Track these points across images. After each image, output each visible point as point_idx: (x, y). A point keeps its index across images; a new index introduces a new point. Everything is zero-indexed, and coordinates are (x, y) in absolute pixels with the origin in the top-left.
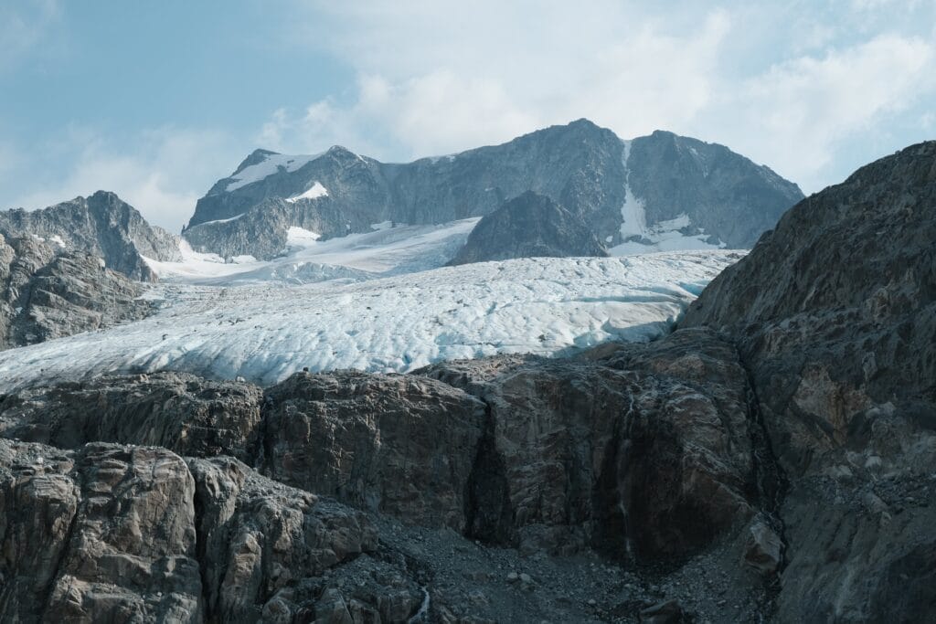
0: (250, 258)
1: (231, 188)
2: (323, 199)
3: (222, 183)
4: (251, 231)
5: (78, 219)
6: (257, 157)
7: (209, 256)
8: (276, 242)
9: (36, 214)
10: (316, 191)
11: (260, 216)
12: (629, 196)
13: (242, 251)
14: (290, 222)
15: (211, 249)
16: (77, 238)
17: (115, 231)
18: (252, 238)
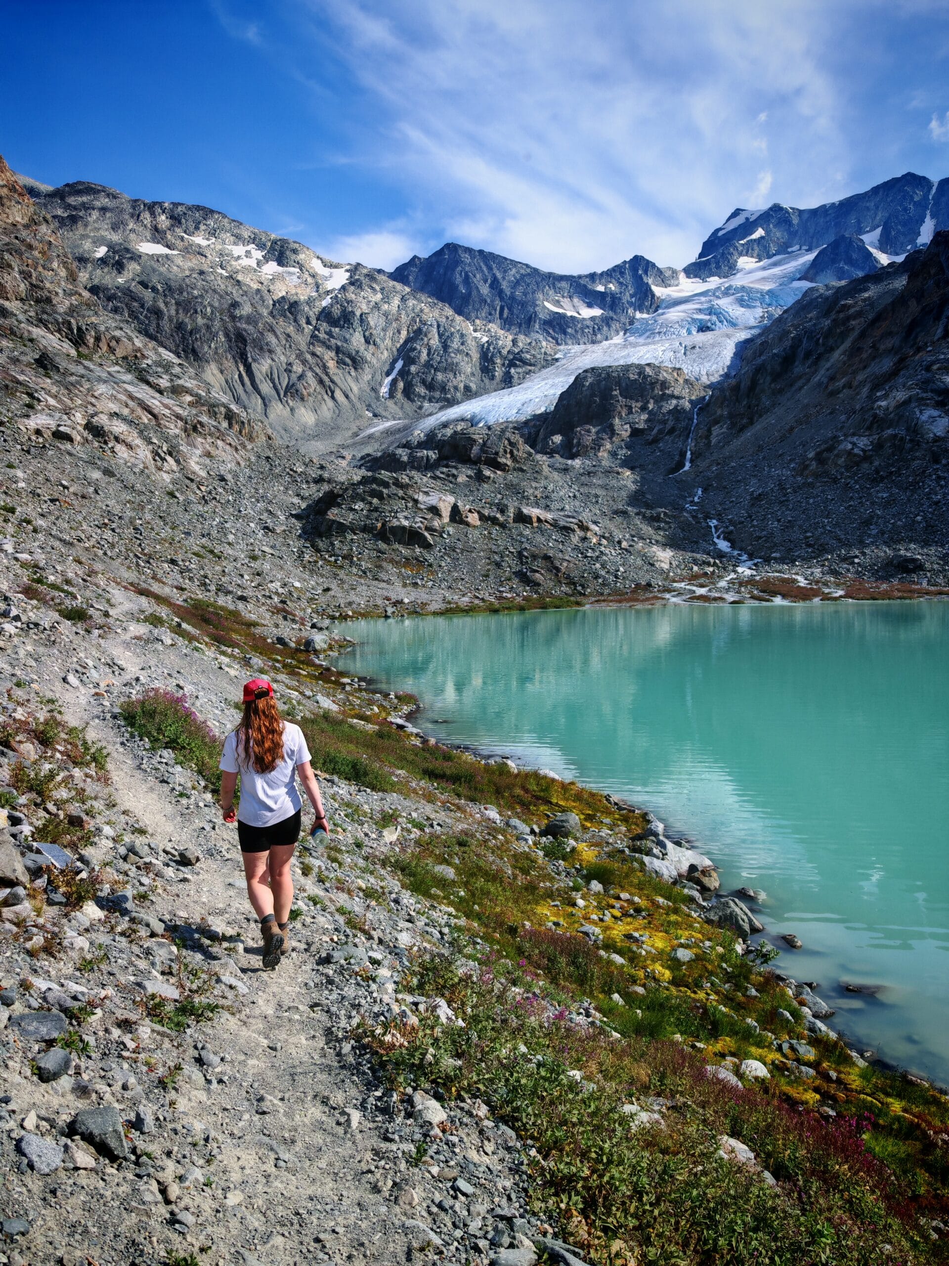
0: (716, 278)
1: (720, 233)
2: (762, 238)
3: (718, 230)
4: (717, 263)
5: (622, 274)
6: (736, 213)
7: (694, 280)
8: (730, 268)
9: (602, 274)
10: (760, 233)
11: (723, 254)
12: (928, 219)
13: (712, 275)
14: (741, 254)
15: (696, 276)
16: (621, 284)
17: (641, 278)
18: (718, 267)
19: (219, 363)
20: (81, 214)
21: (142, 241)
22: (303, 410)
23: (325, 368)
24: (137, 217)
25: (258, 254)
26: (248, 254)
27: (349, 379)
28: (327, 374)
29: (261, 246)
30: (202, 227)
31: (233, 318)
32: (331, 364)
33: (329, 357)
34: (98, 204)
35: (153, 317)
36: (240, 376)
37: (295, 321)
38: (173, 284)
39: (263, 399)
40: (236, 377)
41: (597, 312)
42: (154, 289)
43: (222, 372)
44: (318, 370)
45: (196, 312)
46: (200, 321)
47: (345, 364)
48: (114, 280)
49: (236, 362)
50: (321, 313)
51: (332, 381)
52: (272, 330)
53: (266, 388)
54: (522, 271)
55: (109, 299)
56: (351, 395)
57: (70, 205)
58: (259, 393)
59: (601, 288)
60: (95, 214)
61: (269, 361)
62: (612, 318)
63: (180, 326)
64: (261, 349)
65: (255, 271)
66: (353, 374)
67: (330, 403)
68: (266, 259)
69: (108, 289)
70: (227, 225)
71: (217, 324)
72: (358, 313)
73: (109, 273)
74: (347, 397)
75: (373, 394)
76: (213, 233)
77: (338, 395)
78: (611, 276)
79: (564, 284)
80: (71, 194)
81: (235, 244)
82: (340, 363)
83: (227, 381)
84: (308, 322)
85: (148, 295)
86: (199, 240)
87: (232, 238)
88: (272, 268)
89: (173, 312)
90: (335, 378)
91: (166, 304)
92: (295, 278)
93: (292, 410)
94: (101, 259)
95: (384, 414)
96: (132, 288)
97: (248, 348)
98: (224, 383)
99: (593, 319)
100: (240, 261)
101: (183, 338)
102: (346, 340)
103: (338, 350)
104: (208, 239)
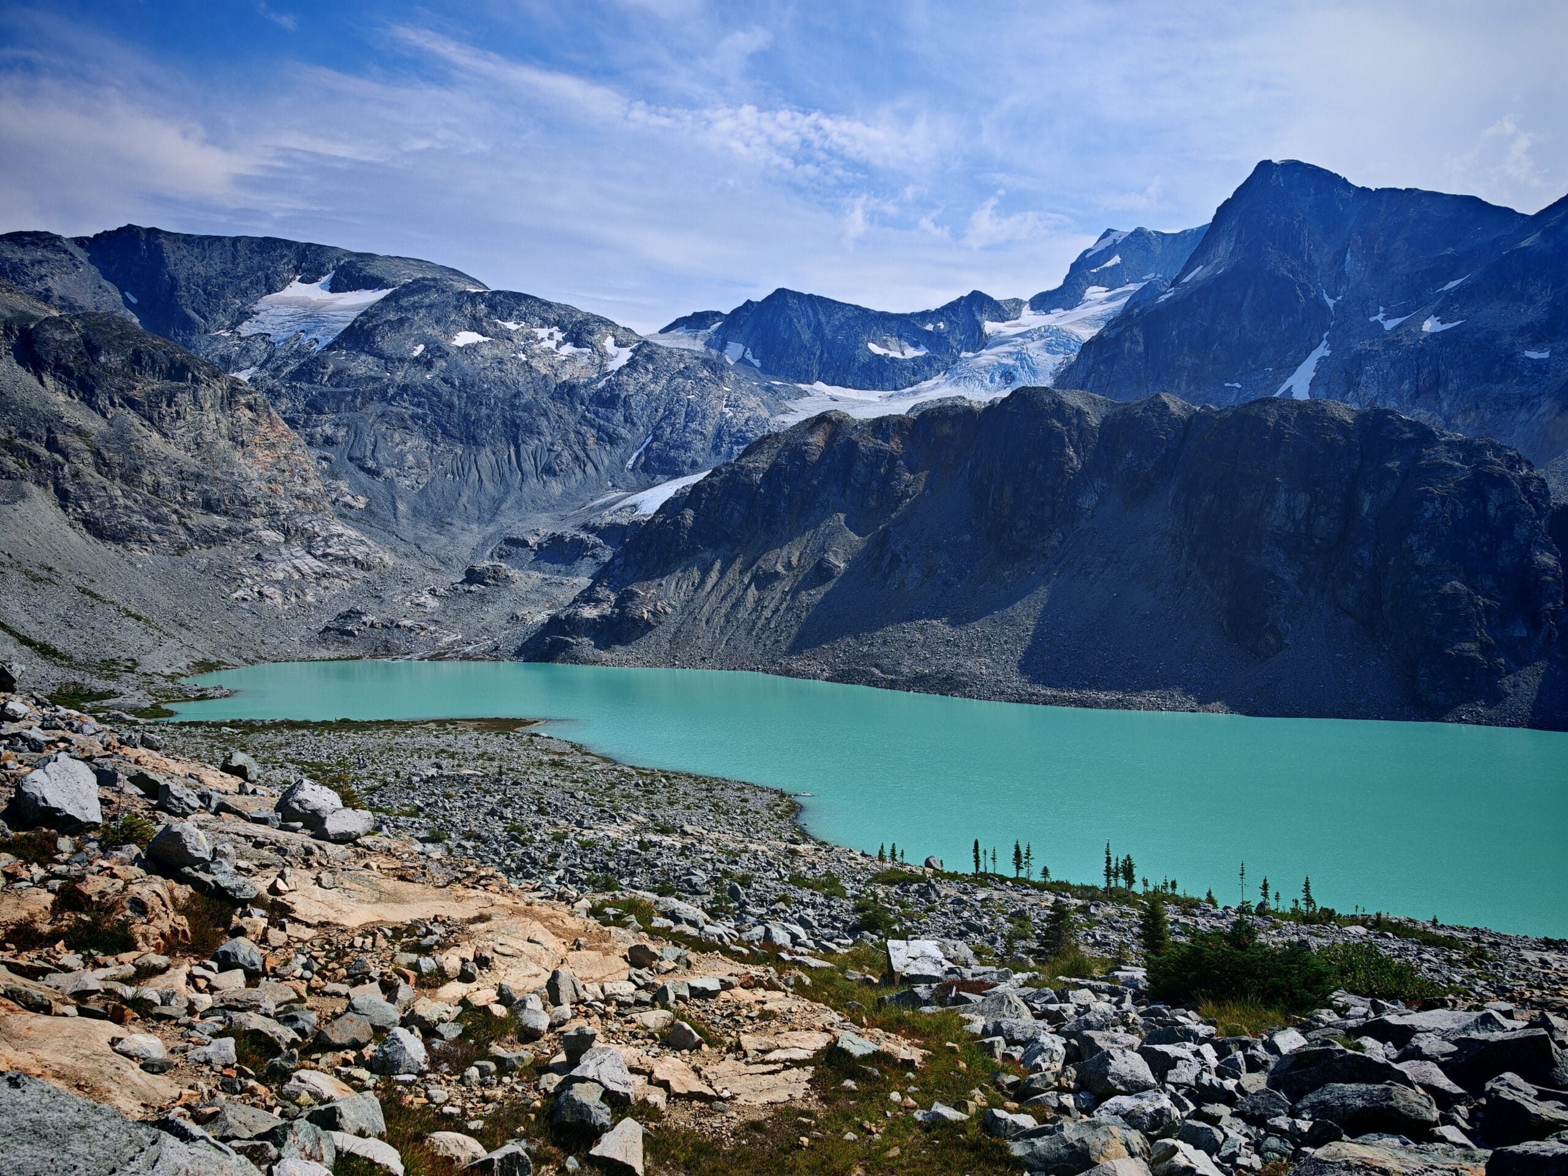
1: (1088, 255)
2: (1117, 265)
3: (1088, 250)
5: (955, 311)
6: (1108, 233)
9: (934, 312)
10: (1115, 260)
14: (1091, 284)
16: (951, 322)
17: (974, 315)
19: (493, 445)
20: (409, 315)
21: (460, 330)
22: (554, 483)
23: (584, 446)
24: (459, 308)
25: (559, 336)
26: (551, 335)
27: (603, 454)
28: (584, 450)
29: (562, 329)
30: (516, 313)
31: (513, 406)
32: (591, 441)
33: (590, 434)
34: (427, 301)
35: (447, 409)
36: (509, 456)
37: (571, 402)
38: (468, 379)
39: (523, 474)
40: (506, 457)
41: (921, 352)
42: (453, 385)
43: (494, 453)
44: (576, 448)
45: (481, 404)
46: (484, 411)
47: (604, 441)
48: (423, 376)
49: (509, 444)
50: (594, 394)
51: (588, 456)
52: (545, 414)
53: (528, 465)
54: (850, 314)
55: (414, 395)
56: (601, 468)
57: (402, 307)
58: (521, 470)
59: (930, 327)
60: (422, 312)
61: (537, 442)
62: (935, 358)
63: (466, 417)
64: (531, 432)
65: (553, 352)
66: (608, 448)
67: (579, 475)
68: (566, 340)
69: (416, 387)
70: (537, 308)
71: (498, 413)
72: (623, 396)
73: (421, 370)
74: (596, 469)
75: (620, 466)
76: (522, 318)
77: (590, 469)
78: (942, 315)
79: (894, 324)
80: (405, 295)
81: (542, 327)
82: (599, 439)
83: (497, 461)
84: (582, 403)
85: (445, 389)
86: (511, 325)
87: (539, 322)
88: (568, 349)
89: (463, 404)
90: (592, 454)
91: (459, 397)
92: (585, 359)
93: (545, 482)
94: (416, 358)
95: (621, 484)
96: (435, 385)
97: (521, 432)
98: (494, 463)
99: (914, 359)
100: (542, 344)
101: (467, 426)
102: (608, 420)
103: (600, 428)
104: (519, 324)
